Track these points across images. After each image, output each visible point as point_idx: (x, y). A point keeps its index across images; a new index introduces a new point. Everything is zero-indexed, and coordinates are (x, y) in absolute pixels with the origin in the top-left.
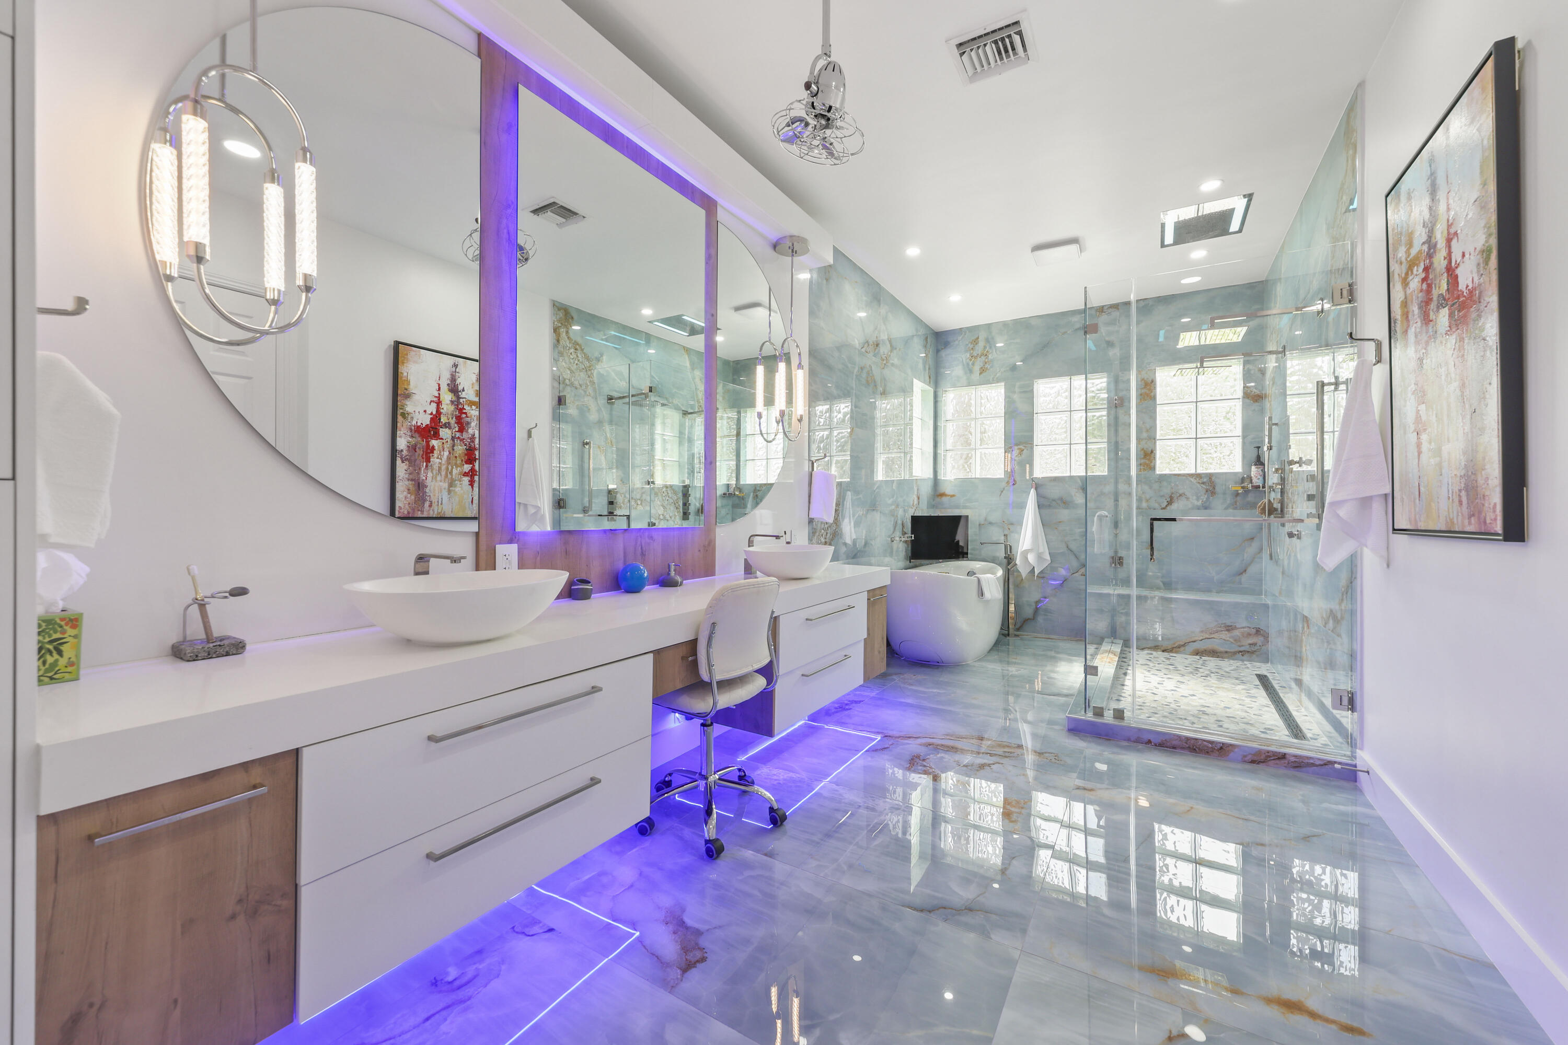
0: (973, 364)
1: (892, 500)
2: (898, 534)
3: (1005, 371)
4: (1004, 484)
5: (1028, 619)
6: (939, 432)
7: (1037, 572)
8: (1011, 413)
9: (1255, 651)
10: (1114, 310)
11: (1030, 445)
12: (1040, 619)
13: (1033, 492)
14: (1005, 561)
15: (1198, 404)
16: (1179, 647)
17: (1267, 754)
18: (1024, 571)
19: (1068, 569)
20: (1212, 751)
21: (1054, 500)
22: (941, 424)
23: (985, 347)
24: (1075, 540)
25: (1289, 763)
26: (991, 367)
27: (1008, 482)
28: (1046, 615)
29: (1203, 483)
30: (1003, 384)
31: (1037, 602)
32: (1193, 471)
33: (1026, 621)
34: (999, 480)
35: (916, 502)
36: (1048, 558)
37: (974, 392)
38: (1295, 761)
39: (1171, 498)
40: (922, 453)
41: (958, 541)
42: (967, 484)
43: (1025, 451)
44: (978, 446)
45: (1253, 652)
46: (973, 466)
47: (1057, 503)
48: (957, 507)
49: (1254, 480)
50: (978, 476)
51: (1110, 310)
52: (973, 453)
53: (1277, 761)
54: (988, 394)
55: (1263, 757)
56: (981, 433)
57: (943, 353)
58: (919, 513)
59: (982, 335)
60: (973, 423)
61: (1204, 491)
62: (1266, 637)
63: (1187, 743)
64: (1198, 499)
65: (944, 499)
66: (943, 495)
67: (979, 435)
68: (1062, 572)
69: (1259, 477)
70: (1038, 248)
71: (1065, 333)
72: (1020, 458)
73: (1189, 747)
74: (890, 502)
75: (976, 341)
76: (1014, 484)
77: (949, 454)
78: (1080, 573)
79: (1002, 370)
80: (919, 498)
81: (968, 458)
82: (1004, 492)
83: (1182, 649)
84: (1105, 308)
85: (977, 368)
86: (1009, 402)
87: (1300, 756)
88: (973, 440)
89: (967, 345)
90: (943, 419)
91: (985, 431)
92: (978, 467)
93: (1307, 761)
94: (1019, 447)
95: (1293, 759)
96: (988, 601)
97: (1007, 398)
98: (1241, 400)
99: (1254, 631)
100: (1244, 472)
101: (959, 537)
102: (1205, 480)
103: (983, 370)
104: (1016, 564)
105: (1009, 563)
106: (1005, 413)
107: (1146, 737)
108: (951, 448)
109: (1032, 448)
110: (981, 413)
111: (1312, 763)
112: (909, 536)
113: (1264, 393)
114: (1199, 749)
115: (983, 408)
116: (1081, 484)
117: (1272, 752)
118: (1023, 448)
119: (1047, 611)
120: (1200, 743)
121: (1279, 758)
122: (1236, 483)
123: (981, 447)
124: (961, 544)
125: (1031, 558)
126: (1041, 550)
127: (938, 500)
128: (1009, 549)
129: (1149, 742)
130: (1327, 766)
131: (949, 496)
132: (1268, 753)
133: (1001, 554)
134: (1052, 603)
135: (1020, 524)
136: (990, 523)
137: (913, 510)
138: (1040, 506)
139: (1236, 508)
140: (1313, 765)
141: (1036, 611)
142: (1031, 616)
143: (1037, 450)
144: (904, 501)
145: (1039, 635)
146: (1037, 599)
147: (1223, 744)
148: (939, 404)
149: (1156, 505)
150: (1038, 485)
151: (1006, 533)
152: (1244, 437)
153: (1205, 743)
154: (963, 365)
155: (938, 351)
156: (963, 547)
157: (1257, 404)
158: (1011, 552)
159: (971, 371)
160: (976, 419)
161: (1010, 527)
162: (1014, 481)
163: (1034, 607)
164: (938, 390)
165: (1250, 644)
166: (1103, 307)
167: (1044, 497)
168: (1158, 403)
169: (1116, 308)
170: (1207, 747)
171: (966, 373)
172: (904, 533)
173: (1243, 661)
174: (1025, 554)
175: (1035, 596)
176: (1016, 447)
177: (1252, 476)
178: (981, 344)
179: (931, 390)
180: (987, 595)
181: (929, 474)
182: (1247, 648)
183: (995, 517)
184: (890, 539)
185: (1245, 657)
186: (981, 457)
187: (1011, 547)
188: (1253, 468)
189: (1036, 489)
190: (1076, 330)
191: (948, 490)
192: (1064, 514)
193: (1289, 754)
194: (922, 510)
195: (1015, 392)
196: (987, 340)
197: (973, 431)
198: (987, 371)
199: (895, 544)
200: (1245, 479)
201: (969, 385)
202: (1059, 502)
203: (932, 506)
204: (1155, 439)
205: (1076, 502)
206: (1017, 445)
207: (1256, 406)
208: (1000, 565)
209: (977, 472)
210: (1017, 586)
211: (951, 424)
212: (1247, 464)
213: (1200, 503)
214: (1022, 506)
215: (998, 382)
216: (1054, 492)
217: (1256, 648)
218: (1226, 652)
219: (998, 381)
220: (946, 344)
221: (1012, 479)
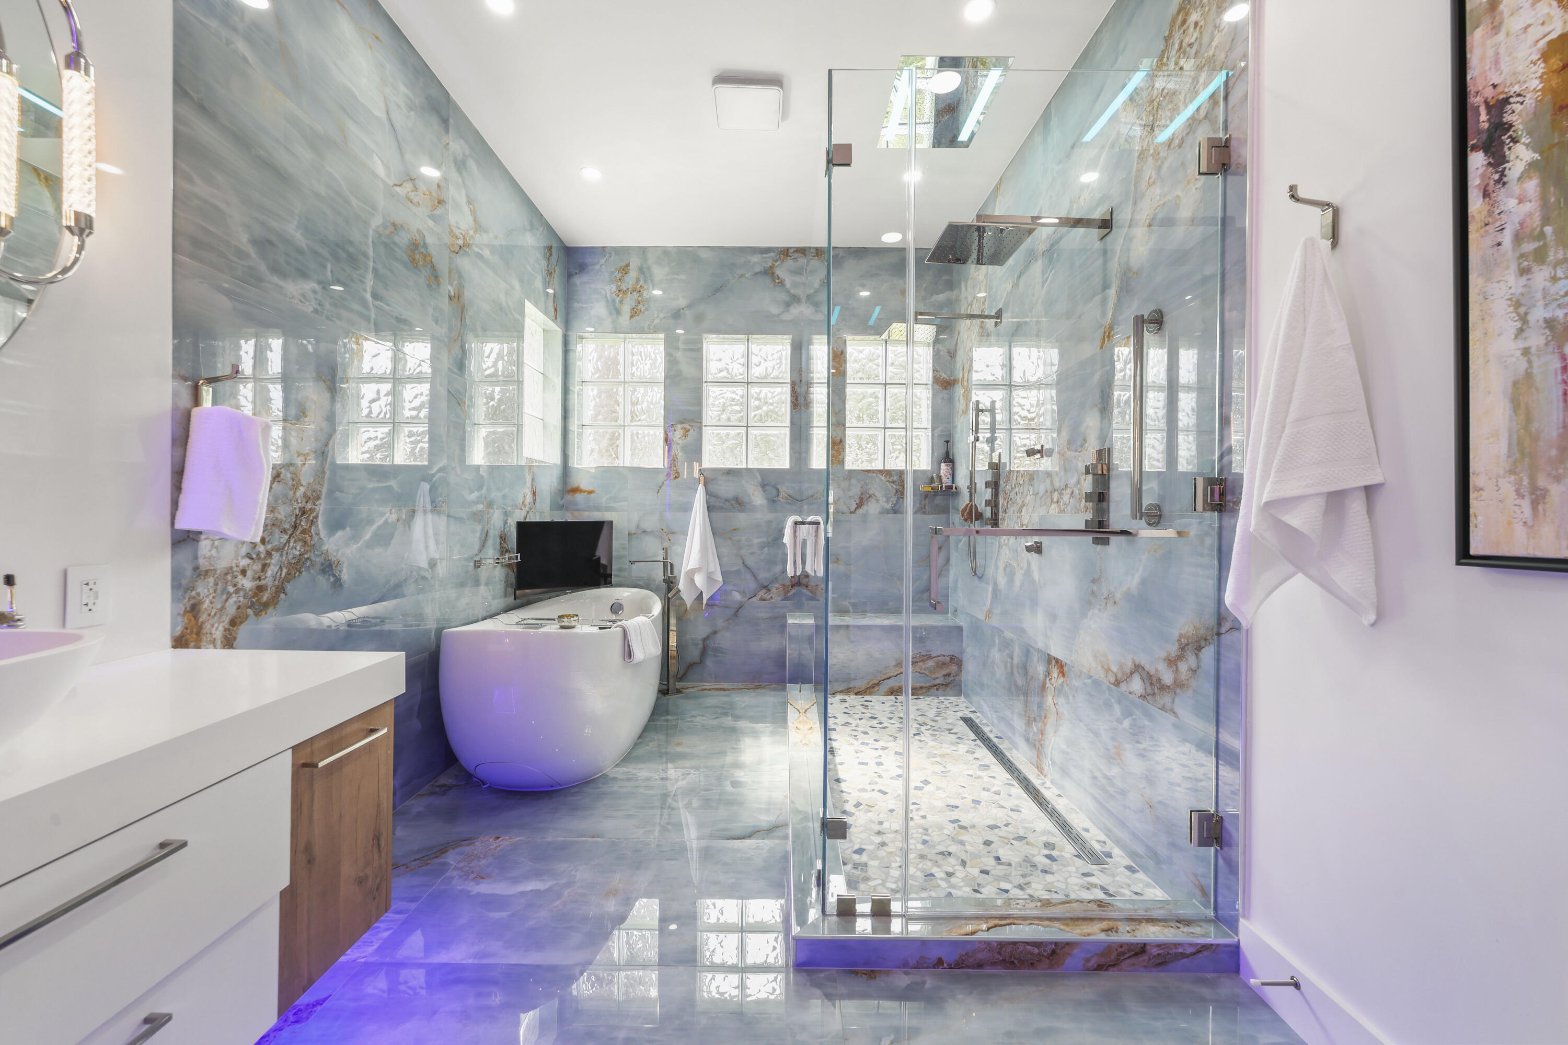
0: (621, 302)
1: (476, 494)
2: (491, 552)
3: (665, 318)
4: (662, 477)
5: (694, 663)
6: (571, 397)
7: (705, 598)
8: (673, 378)
9: (949, 683)
10: (800, 255)
11: (698, 424)
12: (709, 662)
13: (701, 489)
14: (664, 585)
15: (887, 386)
16: (873, 687)
17: (1120, 950)
18: (688, 598)
19: (743, 593)
20: (1039, 961)
21: (727, 500)
22: (575, 388)
23: (638, 280)
24: (753, 553)
25: (1150, 960)
26: (646, 310)
27: (668, 475)
28: (717, 656)
29: (893, 482)
30: (662, 336)
31: (704, 640)
32: (881, 467)
33: (691, 666)
34: (655, 471)
35: (529, 498)
36: (719, 578)
37: (622, 346)
38: (1159, 955)
39: (861, 499)
40: (544, 427)
41: (599, 558)
42: (611, 474)
43: (691, 431)
44: (628, 422)
45: (947, 685)
46: (621, 449)
47: (732, 505)
48: (598, 508)
49: (944, 480)
50: (627, 464)
51: (796, 255)
52: (621, 431)
53: (1133, 960)
54: (642, 349)
55: (1114, 956)
56: (633, 404)
57: (578, 280)
58: (533, 518)
59: (635, 262)
60: (621, 389)
61: (894, 491)
62: (960, 664)
63: (1000, 953)
64: (887, 502)
65: (579, 497)
66: (576, 490)
67: (629, 407)
68: (737, 596)
69: (949, 476)
70: (724, 79)
71: (742, 276)
72: (685, 441)
73: (1004, 960)
74: (473, 496)
75: (625, 269)
76: (676, 477)
77: (587, 431)
78: (758, 597)
79: (662, 315)
80: (534, 494)
81: (614, 438)
82: (663, 487)
83: (876, 689)
84: (791, 251)
85: (626, 309)
86: (671, 361)
87: (1165, 944)
88: (621, 413)
89: (613, 272)
90: (577, 379)
91: (638, 401)
92: (628, 452)
93: (1174, 951)
94: (683, 425)
95: (1155, 951)
96: (639, 664)
97: (668, 355)
98: (930, 386)
99: (948, 659)
100: (932, 471)
101: (601, 552)
102: (895, 478)
103: (634, 313)
104: (679, 591)
105: (669, 589)
106: (666, 378)
107: (934, 954)
108: (590, 423)
109: (700, 428)
110: (633, 375)
111: (1181, 953)
112: (515, 556)
113: (952, 378)
114: (1020, 960)
115: (634, 369)
116: (760, 480)
117: (1127, 944)
118: (689, 427)
119: (717, 650)
120: (1021, 948)
121: (1136, 954)
122: (925, 483)
123: (633, 424)
124: (603, 561)
125: (699, 580)
126: (711, 569)
127: (568, 497)
128: (668, 567)
129: (939, 963)
130: (1200, 955)
131: (585, 491)
132: (1121, 947)
133: (658, 574)
134: (725, 640)
135: (685, 533)
136: (644, 532)
137: (523, 513)
138: (710, 508)
139: (924, 513)
140: (1183, 956)
141: (704, 653)
142: (697, 659)
143: (707, 432)
144: (504, 497)
145: (708, 685)
146: (705, 636)
147: (1056, 944)
148: (571, 355)
149: (845, 509)
150: (709, 479)
151: (666, 545)
152: (933, 429)
153: (1029, 947)
154: (607, 301)
155: (570, 276)
156: (605, 567)
157: (945, 391)
158: (672, 573)
159: (618, 312)
160: (625, 382)
161: (671, 537)
162: (677, 472)
163: (701, 646)
164: (570, 333)
165: (944, 676)
166: (788, 249)
167: (715, 496)
168: (848, 381)
169: (802, 253)
170: (1032, 954)
171: (610, 314)
172: (503, 551)
173: (938, 696)
174: (691, 574)
175: (700, 630)
176: (679, 426)
177: (942, 474)
178: (633, 274)
179: (558, 331)
180: (638, 655)
181: (556, 458)
182: (940, 681)
183: (650, 523)
184: (472, 564)
185: (940, 692)
186: (632, 438)
187: (672, 565)
188: (943, 465)
189: (705, 485)
190: (757, 274)
191: (583, 483)
192: (742, 519)
193: (1150, 944)
194: (541, 513)
195: (677, 349)
196: (641, 270)
197: (621, 400)
198: (641, 314)
199: (483, 572)
200: (932, 478)
201: (615, 331)
202: (733, 502)
203: (557, 506)
204: (844, 425)
205: (754, 503)
206: (681, 422)
207: (945, 394)
208: (655, 590)
209: (627, 460)
210: (679, 619)
211: (590, 388)
212: (937, 463)
213: (889, 506)
214: (686, 508)
215: (655, 332)
216: (726, 489)
217: (951, 678)
218: (921, 688)
219: (656, 330)
220: (582, 268)
221: (673, 472)
